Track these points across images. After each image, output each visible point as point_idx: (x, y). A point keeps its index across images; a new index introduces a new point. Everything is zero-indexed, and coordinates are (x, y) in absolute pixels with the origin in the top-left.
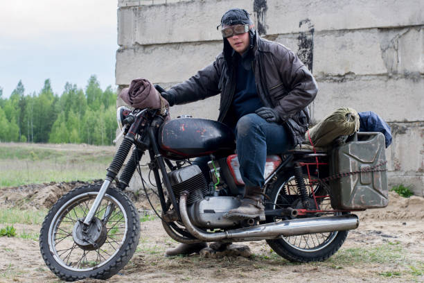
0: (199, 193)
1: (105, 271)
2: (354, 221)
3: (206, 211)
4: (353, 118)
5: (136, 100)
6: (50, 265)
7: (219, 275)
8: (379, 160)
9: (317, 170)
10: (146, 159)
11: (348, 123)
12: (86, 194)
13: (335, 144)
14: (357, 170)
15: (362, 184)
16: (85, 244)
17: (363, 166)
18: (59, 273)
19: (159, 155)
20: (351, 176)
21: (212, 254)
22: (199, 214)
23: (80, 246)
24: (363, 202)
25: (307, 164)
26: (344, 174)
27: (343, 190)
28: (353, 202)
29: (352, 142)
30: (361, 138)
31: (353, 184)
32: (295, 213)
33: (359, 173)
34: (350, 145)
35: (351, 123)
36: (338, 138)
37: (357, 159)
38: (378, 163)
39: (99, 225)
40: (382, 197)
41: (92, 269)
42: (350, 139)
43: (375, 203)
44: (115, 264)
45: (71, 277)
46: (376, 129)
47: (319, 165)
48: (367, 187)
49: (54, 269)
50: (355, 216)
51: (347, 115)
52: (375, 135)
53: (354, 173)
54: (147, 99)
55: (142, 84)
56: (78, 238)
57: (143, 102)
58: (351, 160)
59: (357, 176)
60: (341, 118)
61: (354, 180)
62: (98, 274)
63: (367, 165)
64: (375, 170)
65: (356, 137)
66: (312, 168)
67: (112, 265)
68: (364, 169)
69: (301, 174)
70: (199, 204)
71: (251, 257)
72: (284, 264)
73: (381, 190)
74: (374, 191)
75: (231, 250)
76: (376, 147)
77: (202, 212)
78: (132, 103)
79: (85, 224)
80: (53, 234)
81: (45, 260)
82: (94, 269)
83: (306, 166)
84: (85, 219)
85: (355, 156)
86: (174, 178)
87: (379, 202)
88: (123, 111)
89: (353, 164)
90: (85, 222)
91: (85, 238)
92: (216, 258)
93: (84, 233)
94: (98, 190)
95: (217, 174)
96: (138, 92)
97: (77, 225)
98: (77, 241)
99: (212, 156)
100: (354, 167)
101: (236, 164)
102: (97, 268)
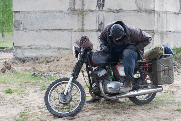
0: (106, 81)
1: (74, 113)
2: (161, 89)
4: (163, 49)
5: (83, 45)
6: (51, 111)
7: (116, 113)
8: (171, 65)
9: (148, 69)
11: (161, 51)
12: (62, 82)
13: (155, 59)
15: (165, 75)
16: (64, 102)
17: (166, 68)
18: (55, 114)
19: (91, 66)
20: (161, 72)
21: (105, 102)
23: (61, 103)
24: (165, 82)
25: (144, 67)
26: (159, 71)
27: (158, 77)
28: (162, 82)
29: (162, 59)
30: (165, 57)
31: (162, 75)
33: (164, 71)
34: (161, 60)
35: (162, 51)
36: (157, 57)
37: (163, 65)
39: (69, 95)
41: (68, 112)
42: (161, 57)
43: (169, 82)
44: (78, 110)
45: (60, 116)
47: (149, 67)
48: (167, 76)
49: (53, 113)
50: (161, 87)
51: (160, 48)
52: (170, 55)
54: (87, 44)
55: (85, 38)
56: (61, 100)
57: (86, 46)
58: (161, 65)
59: (163, 72)
60: (159, 49)
61: (162, 73)
62: (72, 114)
64: (170, 69)
65: (163, 57)
66: (146, 68)
67: (77, 111)
68: (166, 69)
70: (106, 85)
72: (135, 106)
73: (171, 77)
74: (170, 78)
76: (170, 60)
77: (108, 88)
78: (81, 46)
79: (64, 95)
80: (50, 98)
81: (49, 110)
82: (70, 113)
83: (143, 68)
84: (64, 92)
85: (163, 64)
86: (97, 75)
87: (171, 81)
88: (75, 48)
89: (162, 67)
90: (64, 94)
91: (64, 100)
92: (107, 103)
93: (64, 98)
94: (69, 81)
95: (112, 73)
96: (84, 41)
97: (60, 94)
98: (61, 101)
99: (110, 65)
100: (162, 68)
101: (119, 68)
102: (71, 112)
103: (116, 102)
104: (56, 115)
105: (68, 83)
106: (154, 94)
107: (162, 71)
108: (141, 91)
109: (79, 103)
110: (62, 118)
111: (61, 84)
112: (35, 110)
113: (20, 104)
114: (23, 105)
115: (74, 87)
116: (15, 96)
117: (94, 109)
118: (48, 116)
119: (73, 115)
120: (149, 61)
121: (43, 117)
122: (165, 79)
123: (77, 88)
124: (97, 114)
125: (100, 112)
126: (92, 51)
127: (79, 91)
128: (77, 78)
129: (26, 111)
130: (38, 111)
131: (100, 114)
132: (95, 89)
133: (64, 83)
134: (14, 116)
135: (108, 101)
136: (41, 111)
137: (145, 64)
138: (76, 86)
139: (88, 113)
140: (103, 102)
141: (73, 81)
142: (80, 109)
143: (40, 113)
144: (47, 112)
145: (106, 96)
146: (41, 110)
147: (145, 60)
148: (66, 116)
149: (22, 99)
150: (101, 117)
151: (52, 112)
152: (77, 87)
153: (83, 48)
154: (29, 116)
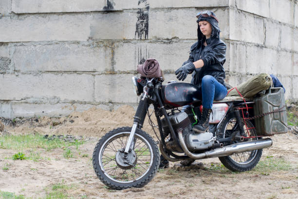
0: (186, 130)
1: (142, 183)
2: (270, 142)
3: (194, 141)
4: (269, 79)
5: (150, 72)
6: (103, 179)
9: (247, 112)
11: (267, 83)
13: (258, 95)
14: (272, 111)
15: (275, 119)
16: (126, 165)
17: (275, 108)
19: (163, 107)
20: (270, 115)
22: (189, 142)
23: (120, 166)
24: (276, 130)
26: (266, 114)
27: (266, 123)
28: (271, 130)
29: (269, 94)
30: (273, 91)
31: (271, 119)
32: (242, 139)
34: (267, 96)
36: (261, 91)
37: (271, 104)
38: (282, 107)
39: (133, 152)
40: (285, 127)
41: (132, 181)
42: (267, 92)
46: (277, 85)
47: (249, 109)
48: (278, 121)
50: (270, 139)
51: (266, 78)
52: (279, 89)
53: (270, 113)
54: (156, 72)
55: (153, 62)
57: (154, 74)
58: (269, 104)
59: (272, 114)
60: (263, 79)
61: (271, 117)
62: (137, 185)
63: (277, 108)
64: (281, 110)
65: (270, 91)
68: (276, 110)
70: (189, 136)
71: (205, 169)
73: (284, 123)
74: (282, 124)
75: (194, 165)
76: (280, 97)
77: (192, 141)
78: (146, 74)
79: (126, 153)
80: (102, 159)
81: (99, 176)
82: (134, 182)
83: (241, 109)
84: (124, 150)
86: (172, 121)
87: (284, 130)
88: (136, 80)
89: (270, 107)
91: (126, 161)
92: (186, 170)
93: (125, 159)
94: (130, 131)
95: (196, 117)
96: (151, 68)
97: (118, 153)
98: (120, 164)
99: (192, 106)
100: (270, 109)
102: (136, 181)
104: (113, 185)
105: (128, 135)
109: (150, 167)
110: (122, 191)
111: (119, 137)
112: (72, 181)
115: (138, 141)
117: (168, 178)
119: (140, 185)
120: (248, 100)
121: (90, 189)
122: (276, 126)
124: (176, 184)
126: (163, 84)
127: (148, 147)
128: (142, 127)
129: (59, 183)
130: (78, 182)
133: (124, 135)
134: (42, 188)
136: (83, 182)
137: (243, 103)
139: (160, 183)
140: (179, 168)
141: (137, 132)
142: (151, 175)
143: (83, 185)
144: (94, 184)
147: (242, 98)
148: (128, 187)
149: (43, 167)
150: (185, 188)
153: (150, 79)
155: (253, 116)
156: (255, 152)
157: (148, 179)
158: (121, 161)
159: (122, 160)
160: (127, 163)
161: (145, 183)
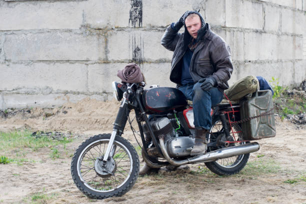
0: (169, 136)
1: (123, 190)
2: (256, 146)
3: (176, 147)
4: (256, 82)
5: (131, 78)
6: (83, 190)
9: (234, 116)
10: (132, 115)
11: (253, 86)
12: (98, 141)
13: (245, 99)
14: (259, 114)
15: (262, 123)
16: (105, 174)
17: (262, 112)
18: (91, 195)
19: (144, 113)
20: (256, 119)
21: (169, 172)
22: (171, 149)
23: (100, 175)
24: (263, 134)
25: (228, 112)
26: (252, 117)
27: (252, 128)
28: (258, 135)
29: (255, 98)
30: (260, 94)
31: (257, 123)
32: (227, 144)
33: (260, 116)
35: (256, 86)
36: (247, 95)
37: (258, 108)
38: (270, 109)
39: (112, 160)
40: (273, 131)
41: (113, 190)
42: (254, 95)
43: (268, 135)
45: (100, 196)
47: (234, 112)
48: (265, 125)
49: (87, 193)
50: (257, 143)
51: (252, 80)
52: (266, 92)
54: (137, 77)
55: (134, 67)
57: (135, 79)
58: (255, 108)
59: (259, 118)
60: (250, 82)
61: (258, 121)
63: (264, 111)
64: (268, 113)
65: (257, 94)
66: (231, 114)
68: (263, 114)
69: (225, 119)
71: (191, 173)
73: (272, 126)
74: (269, 128)
75: (180, 169)
76: (268, 99)
77: (174, 148)
78: (127, 80)
79: (105, 162)
80: (80, 169)
81: (79, 187)
82: (115, 190)
84: (103, 158)
85: (258, 106)
86: (154, 127)
87: (271, 134)
88: (117, 85)
89: (257, 111)
90: (104, 160)
91: (105, 170)
92: (172, 175)
93: (104, 167)
94: (109, 138)
95: (179, 122)
96: (131, 73)
97: (97, 161)
98: (99, 172)
99: (174, 111)
100: (257, 113)
101: (189, 115)
102: (117, 189)
103: (185, 172)
104: (93, 195)
105: (108, 142)
106: (247, 155)
107: (256, 117)
108: (226, 152)
109: (130, 173)
110: (103, 200)
112: (54, 189)
113: (25, 180)
114: (31, 182)
115: (118, 148)
116: (13, 168)
117: (153, 184)
118: (79, 197)
119: (122, 193)
120: (234, 103)
121: (70, 198)
122: (263, 130)
123: (125, 150)
124: (159, 192)
125: (164, 189)
126: (145, 88)
127: (127, 153)
128: (122, 133)
129: (40, 191)
130: (59, 190)
131: (164, 191)
132: (153, 151)
133: (101, 142)
134: (22, 199)
135: (172, 172)
136: (65, 190)
137: (229, 108)
138: (121, 147)
139: (143, 191)
140: (164, 173)
141: (116, 139)
142: (131, 182)
143: (64, 193)
144: (75, 192)
145: (171, 160)
146: (64, 188)
147: (228, 101)
148: (110, 196)
149: (26, 172)
150: (168, 196)
151: (85, 192)
152: (123, 148)
153: (130, 84)
154: (48, 199)
155: (239, 120)
156: (242, 156)
157: (129, 186)
158: (99, 170)
159: (101, 169)
160: (106, 172)
161: (126, 190)
